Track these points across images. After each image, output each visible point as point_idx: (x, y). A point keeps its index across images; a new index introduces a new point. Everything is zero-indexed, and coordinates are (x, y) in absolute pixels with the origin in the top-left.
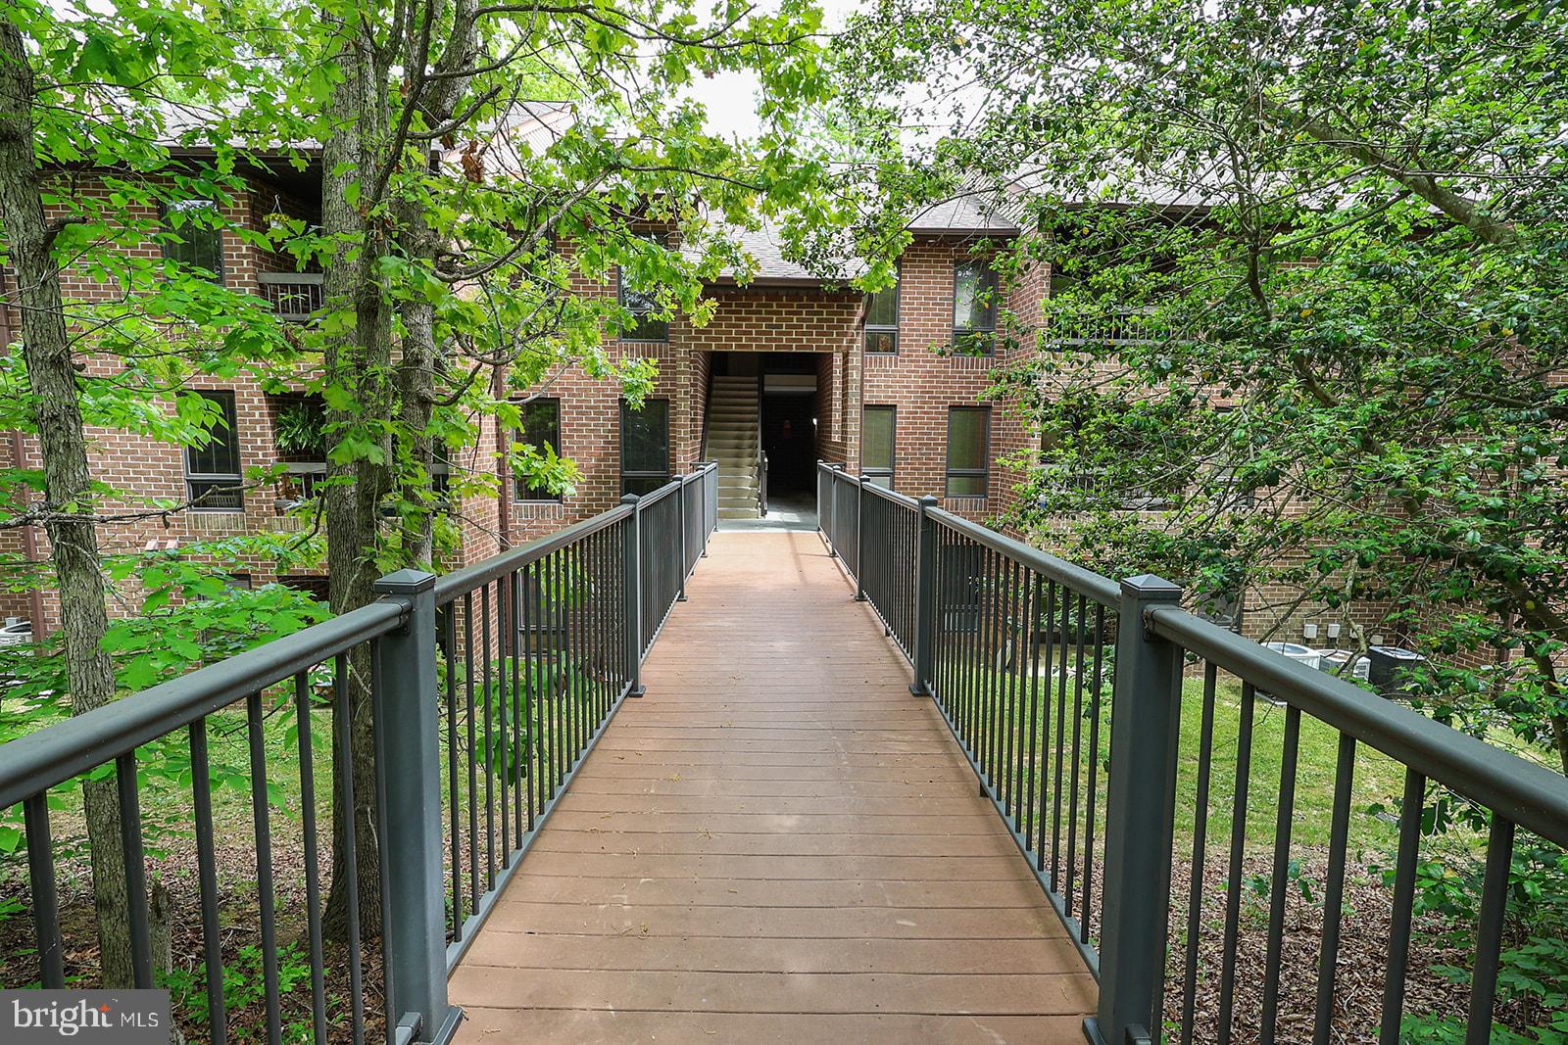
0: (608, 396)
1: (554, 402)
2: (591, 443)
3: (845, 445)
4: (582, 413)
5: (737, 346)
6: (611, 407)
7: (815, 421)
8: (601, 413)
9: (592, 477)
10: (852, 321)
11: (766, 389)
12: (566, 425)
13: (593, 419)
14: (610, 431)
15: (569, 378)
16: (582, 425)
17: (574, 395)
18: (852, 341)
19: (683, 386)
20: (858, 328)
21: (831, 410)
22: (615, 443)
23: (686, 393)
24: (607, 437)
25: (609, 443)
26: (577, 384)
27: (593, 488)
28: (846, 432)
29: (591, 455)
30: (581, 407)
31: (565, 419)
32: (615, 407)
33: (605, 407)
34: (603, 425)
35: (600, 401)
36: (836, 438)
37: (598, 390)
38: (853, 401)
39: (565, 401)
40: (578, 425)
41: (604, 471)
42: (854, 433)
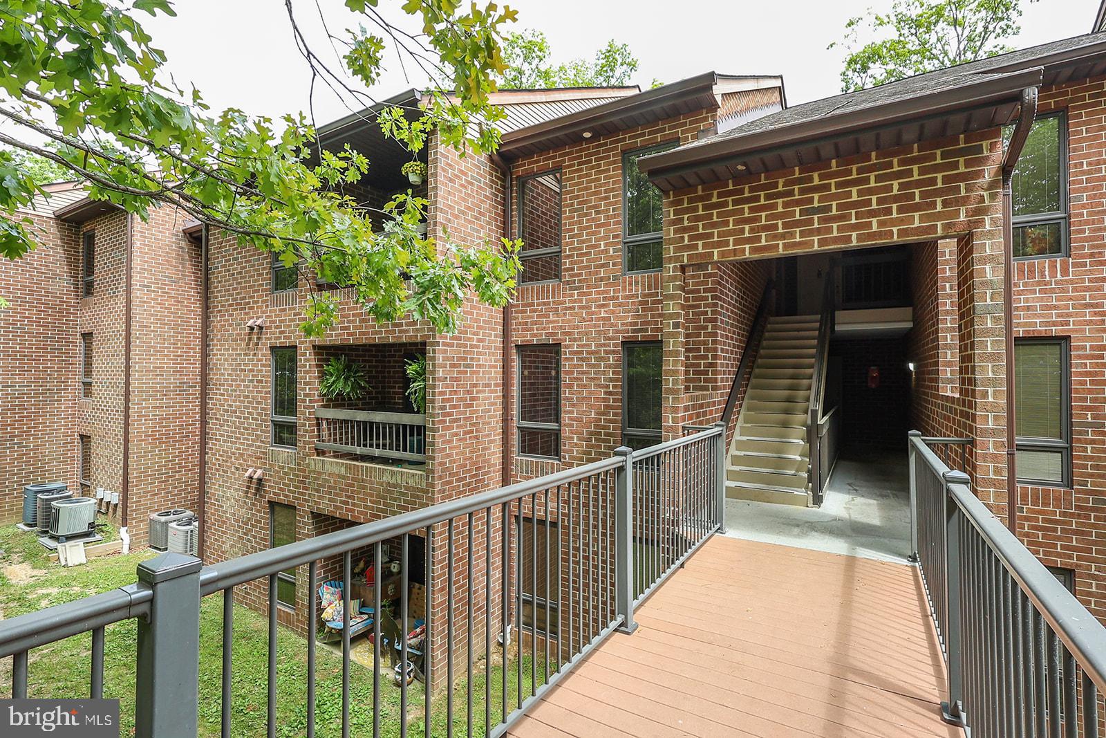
0: (609, 339)
1: (556, 348)
2: (591, 393)
3: (971, 405)
4: (582, 360)
5: (753, 250)
6: (613, 352)
7: (911, 366)
8: (602, 359)
9: (591, 433)
10: (979, 174)
11: (837, 328)
12: (567, 373)
13: (594, 366)
14: (611, 380)
15: (570, 321)
16: (583, 373)
17: (575, 340)
18: (981, 211)
19: (671, 316)
20: (992, 185)
21: (937, 347)
22: (616, 393)
23: (676, 325)
24: (608, 386)
25: (610, 393)
26: (578, 327)
27: (593, 446)
28: (972, 382)
29: (590, 407)
30: (581, 353)
31: (566, 366)
32: (618, 352)
33: (606, 352)
34: (604, 373)
35: (602, 345)
36: (949, 390)
37: (599, 333)
38: (988, 322)
39: (566, 347)
40: (579, 373)
41: (604, 427)
42: (993, 382)
